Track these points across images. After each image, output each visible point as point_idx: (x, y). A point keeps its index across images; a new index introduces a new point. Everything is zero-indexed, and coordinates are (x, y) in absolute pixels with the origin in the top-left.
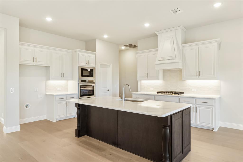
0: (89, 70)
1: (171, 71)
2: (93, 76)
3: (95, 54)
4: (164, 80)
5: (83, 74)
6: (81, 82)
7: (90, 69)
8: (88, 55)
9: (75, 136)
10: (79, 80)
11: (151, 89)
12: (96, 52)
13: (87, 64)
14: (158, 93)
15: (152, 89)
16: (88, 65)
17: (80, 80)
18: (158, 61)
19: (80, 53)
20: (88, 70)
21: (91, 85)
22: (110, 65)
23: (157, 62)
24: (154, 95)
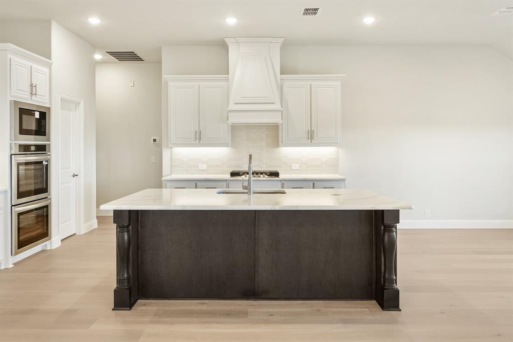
0: (37, 115)
1: (249, 127)
2: (44, 134)
3: (50, 66)
4: (232, 147)
5: (24, 127)
6: (19, 152)
7: (40, 112)
8: (34, 66)
9: (113, 310)
10: (13, 145)
11: (200, 168)
12: (50, 59)
13: (31, 93)
14: (233, 174)
15: (204, 167)
16: (34, 97)
17: (15, 144)
18: (235, 104)
19: (14, 58)
20: (34, 115)
21: (42, 162)
22: (79, 103)
23: (232, 107)
24: (226, 180)
